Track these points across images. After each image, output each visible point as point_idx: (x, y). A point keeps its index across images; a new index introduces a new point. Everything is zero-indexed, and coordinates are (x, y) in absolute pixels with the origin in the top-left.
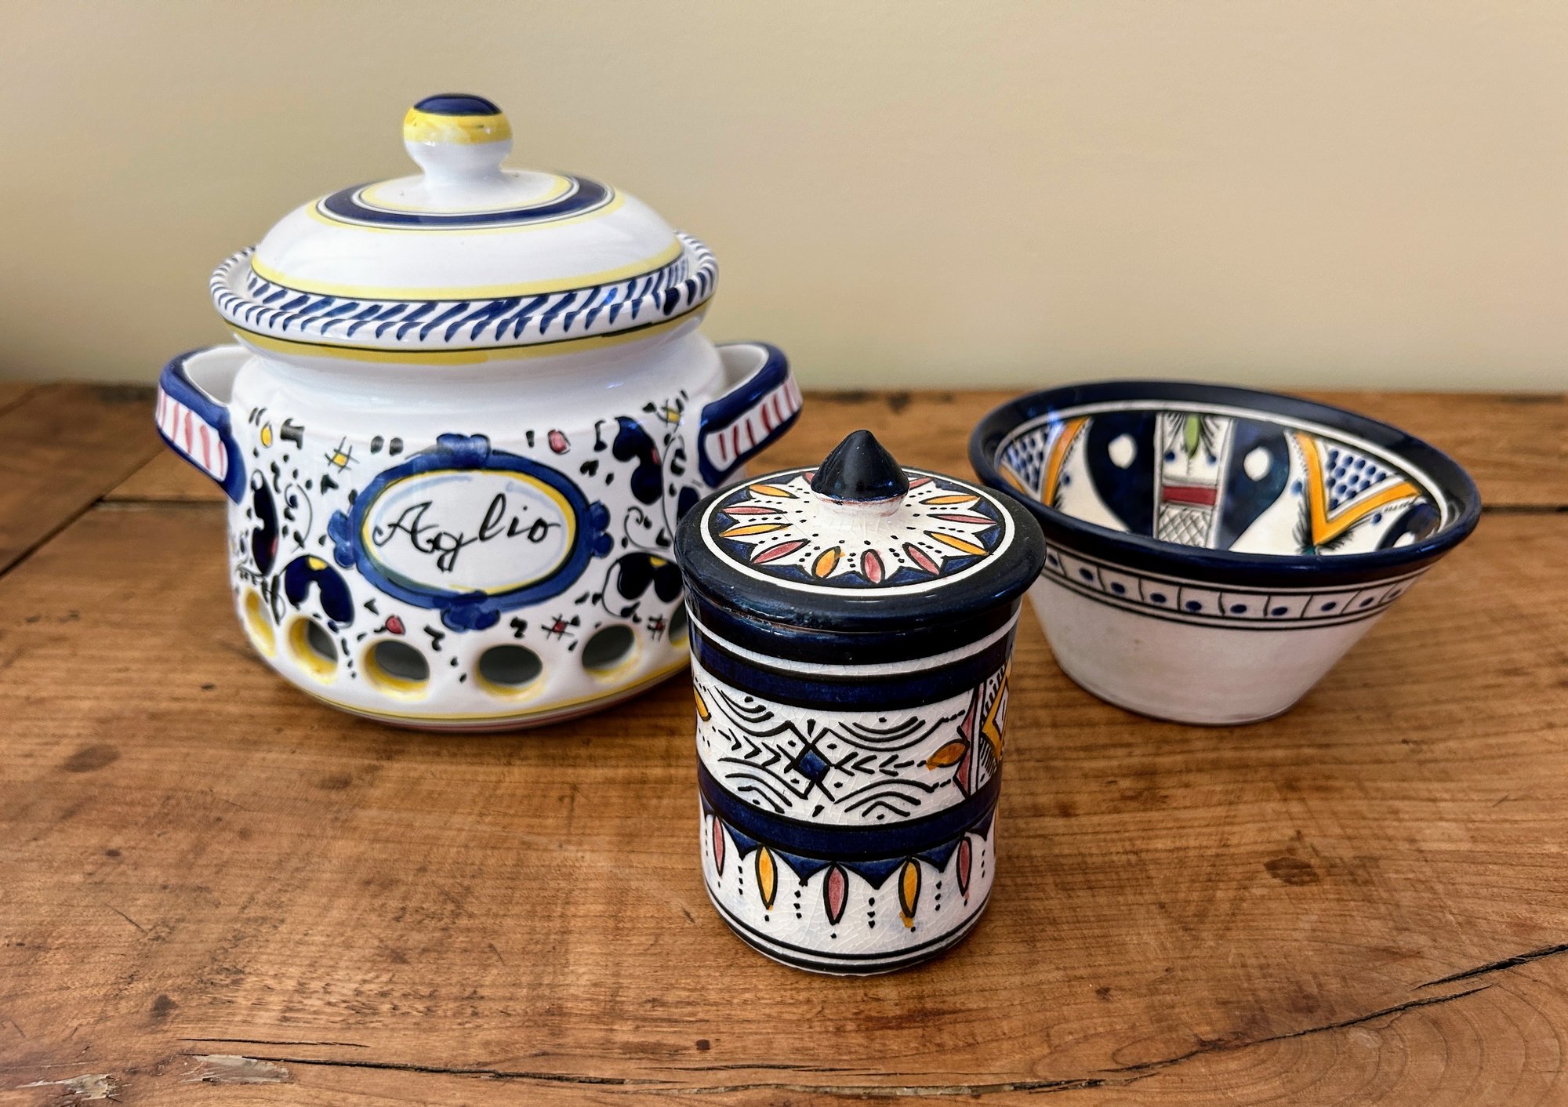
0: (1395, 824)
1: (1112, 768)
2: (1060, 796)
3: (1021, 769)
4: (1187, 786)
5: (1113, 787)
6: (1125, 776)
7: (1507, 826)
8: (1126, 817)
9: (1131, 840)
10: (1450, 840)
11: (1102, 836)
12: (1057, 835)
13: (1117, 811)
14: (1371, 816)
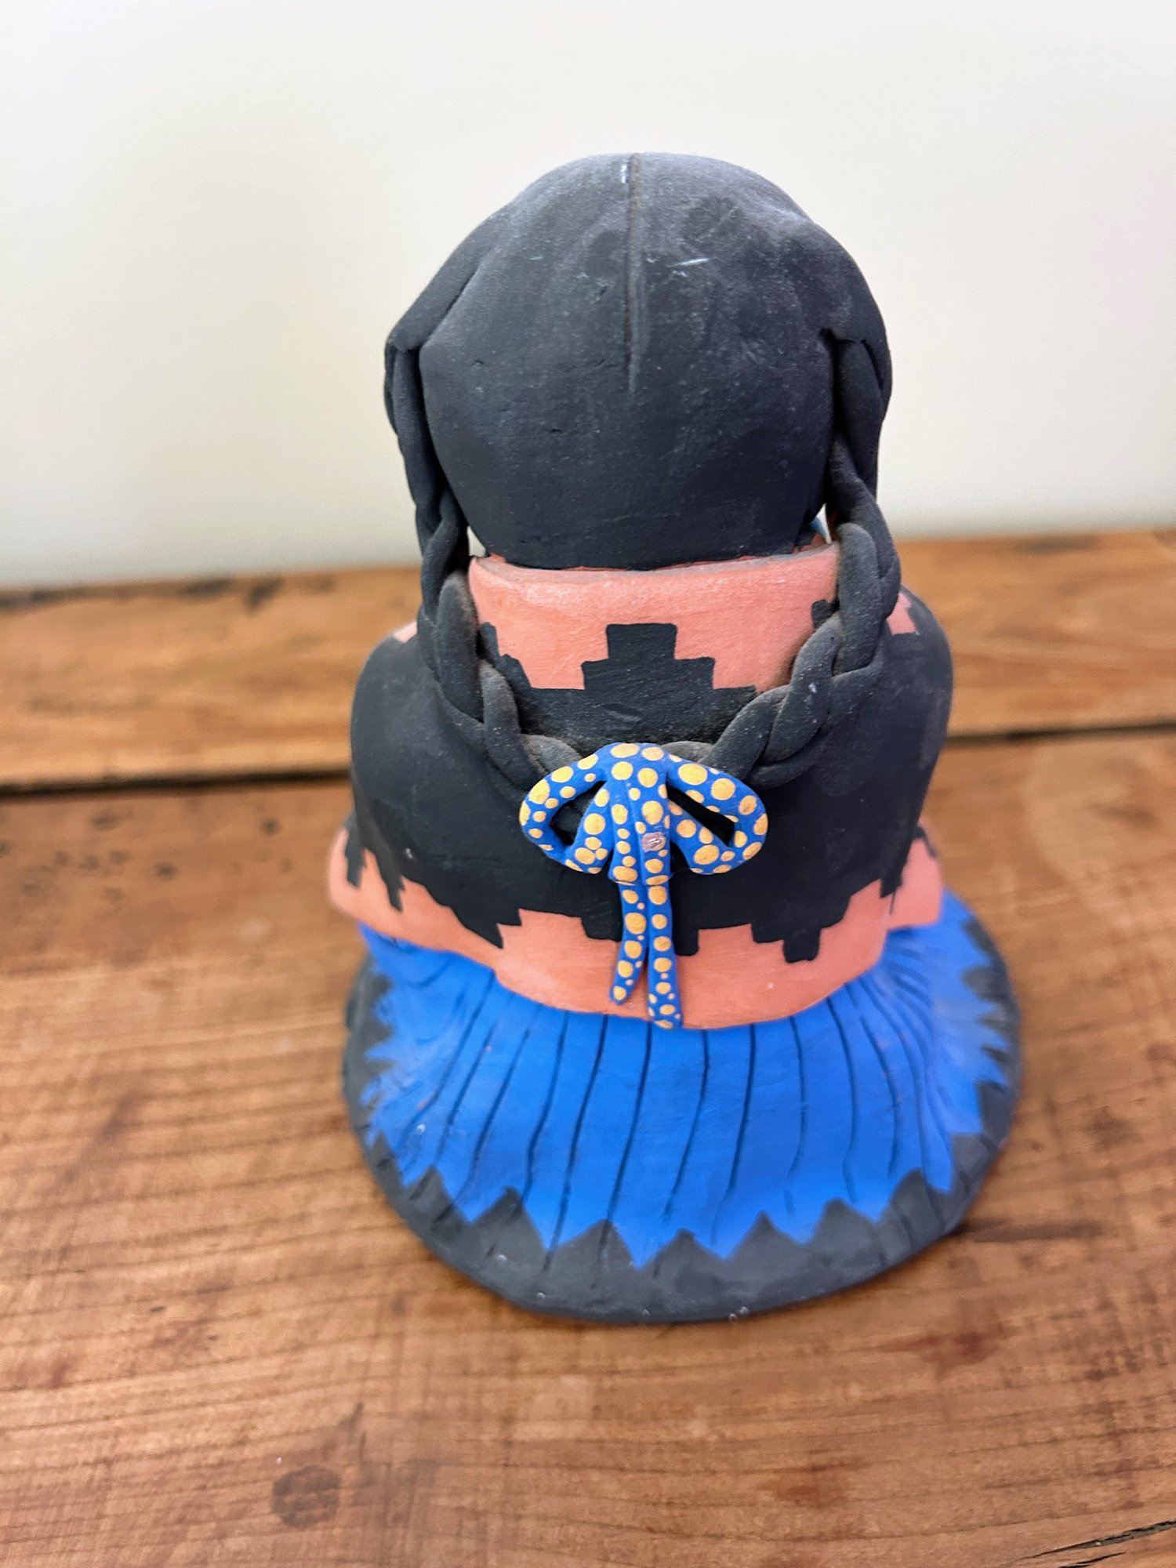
0: (504, 1382)
1: (170, 1279)
2: (70, 1344)
3: (45, 1291)
4: (255, 1313)
5: (155, 1321)
6: (184, 1294)
7: (657, 1380)
8: (136, 1385)
9: (119, 1432)
10: (564, 1415)
11: (81, 1428)
12: (21, 1428)
13: (132, 1373)
14: (477, 1365)
